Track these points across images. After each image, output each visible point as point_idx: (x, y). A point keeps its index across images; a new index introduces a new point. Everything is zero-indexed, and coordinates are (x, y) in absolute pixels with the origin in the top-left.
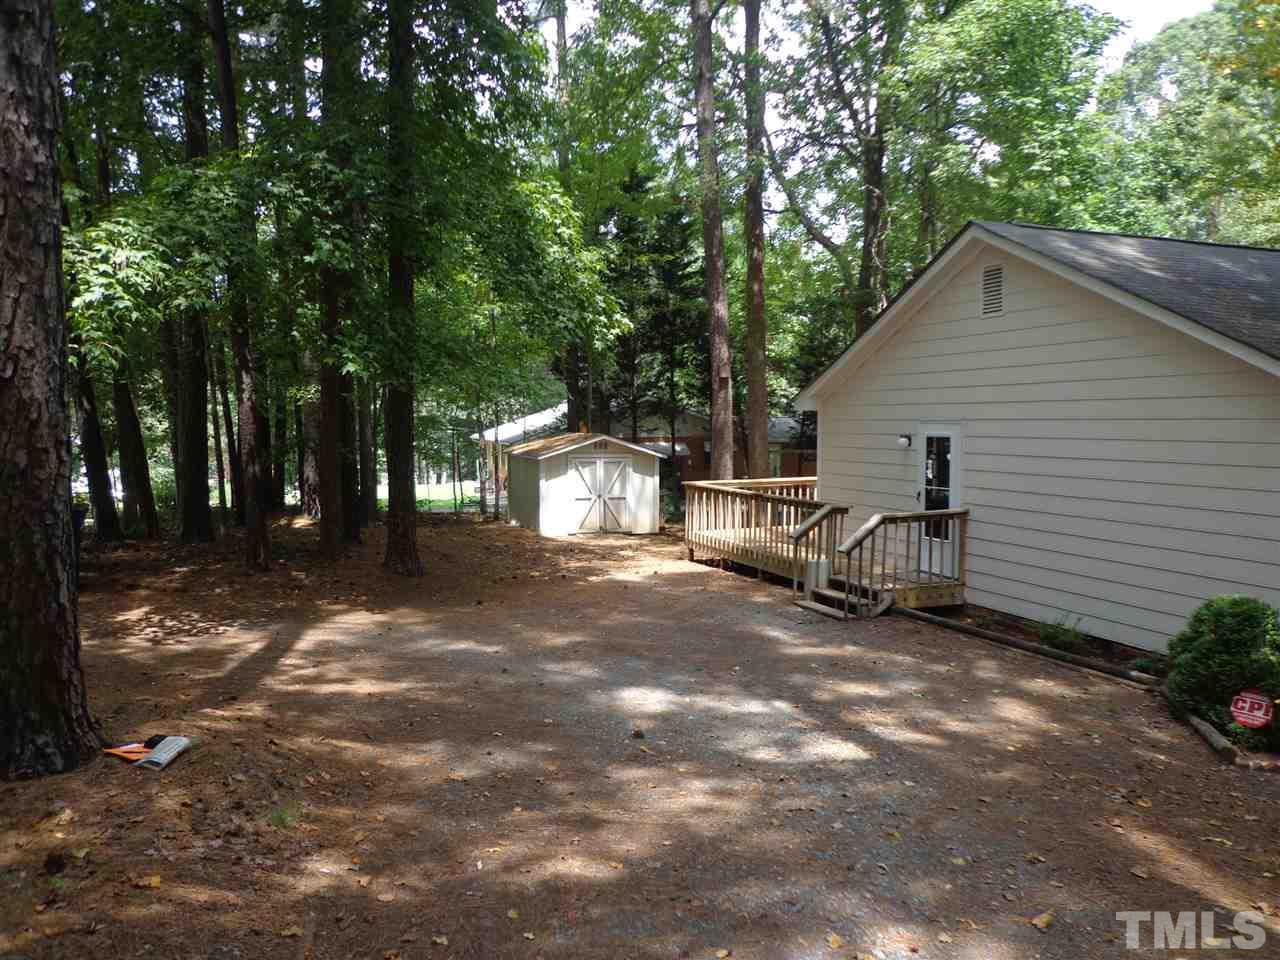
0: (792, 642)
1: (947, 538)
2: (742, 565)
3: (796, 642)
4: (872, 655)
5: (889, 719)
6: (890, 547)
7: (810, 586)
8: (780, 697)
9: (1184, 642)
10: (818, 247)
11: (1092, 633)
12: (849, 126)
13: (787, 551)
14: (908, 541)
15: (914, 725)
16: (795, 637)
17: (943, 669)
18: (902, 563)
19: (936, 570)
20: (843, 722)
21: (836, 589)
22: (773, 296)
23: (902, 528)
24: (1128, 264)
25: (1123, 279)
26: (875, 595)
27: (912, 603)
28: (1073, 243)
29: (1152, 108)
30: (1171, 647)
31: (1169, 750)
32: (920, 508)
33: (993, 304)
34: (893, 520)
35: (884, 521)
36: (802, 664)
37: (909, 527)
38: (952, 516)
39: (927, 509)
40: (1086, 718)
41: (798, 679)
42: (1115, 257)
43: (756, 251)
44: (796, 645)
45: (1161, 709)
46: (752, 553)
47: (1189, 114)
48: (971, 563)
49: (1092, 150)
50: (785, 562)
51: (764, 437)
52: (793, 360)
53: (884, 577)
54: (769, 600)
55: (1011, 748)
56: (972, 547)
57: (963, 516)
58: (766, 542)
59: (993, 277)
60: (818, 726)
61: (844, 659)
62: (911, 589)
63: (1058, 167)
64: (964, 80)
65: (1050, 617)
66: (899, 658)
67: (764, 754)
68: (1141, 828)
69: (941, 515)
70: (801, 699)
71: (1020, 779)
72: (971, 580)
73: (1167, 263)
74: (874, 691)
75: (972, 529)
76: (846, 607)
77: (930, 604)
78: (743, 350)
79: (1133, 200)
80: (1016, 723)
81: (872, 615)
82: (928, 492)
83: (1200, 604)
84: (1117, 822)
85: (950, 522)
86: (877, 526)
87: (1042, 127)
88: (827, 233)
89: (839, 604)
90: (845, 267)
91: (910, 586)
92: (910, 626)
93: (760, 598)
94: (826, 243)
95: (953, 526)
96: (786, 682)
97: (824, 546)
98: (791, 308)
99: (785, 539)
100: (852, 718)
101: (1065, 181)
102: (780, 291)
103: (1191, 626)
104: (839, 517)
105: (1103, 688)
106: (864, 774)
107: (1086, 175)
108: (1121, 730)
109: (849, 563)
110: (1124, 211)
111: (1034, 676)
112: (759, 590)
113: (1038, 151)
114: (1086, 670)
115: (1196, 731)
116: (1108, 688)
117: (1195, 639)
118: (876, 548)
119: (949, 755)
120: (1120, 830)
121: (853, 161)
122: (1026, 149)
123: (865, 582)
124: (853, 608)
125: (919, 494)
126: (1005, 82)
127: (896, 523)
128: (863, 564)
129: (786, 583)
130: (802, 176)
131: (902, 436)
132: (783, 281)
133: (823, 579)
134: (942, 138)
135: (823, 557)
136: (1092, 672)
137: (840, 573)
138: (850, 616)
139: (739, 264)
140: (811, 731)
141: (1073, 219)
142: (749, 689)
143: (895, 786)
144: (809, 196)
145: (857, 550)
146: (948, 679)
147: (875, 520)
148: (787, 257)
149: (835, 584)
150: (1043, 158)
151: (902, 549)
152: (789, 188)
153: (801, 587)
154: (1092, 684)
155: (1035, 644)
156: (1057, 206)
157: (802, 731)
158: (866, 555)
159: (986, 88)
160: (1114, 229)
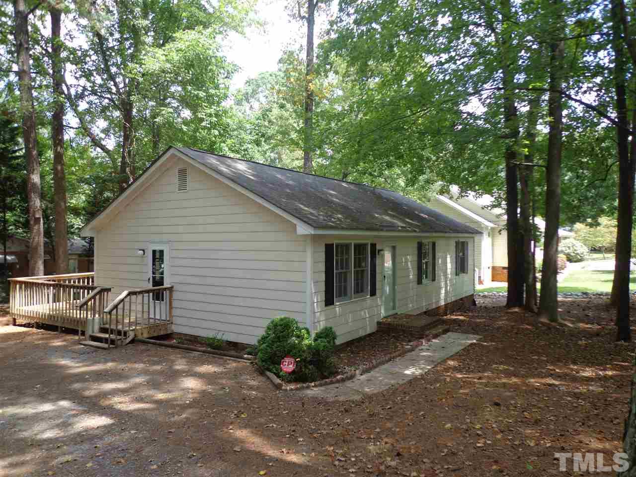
0: (74, 366)
1: (163, 300)
2: (48, 325)
3: (77, 365)
4: (123, 366)
5: (127, 399)
6: (133, 307)
7: (89, 332)
8: (64, 399)
9: (264, 339)
10: (98, 149)
11: (229, 340)
12: (114, 90)
13: (77, 314)
14: (143, 303)
15: (140, 400)
16: (78, 362)
17: (158, 367)
18: (139, 316)
19: (158, 317)
20: (101, 406)
21: (104, 333)
22: (73, 173)
23: (140, 297)
24: (241, 172)
25: (237, 179)
26: (125, 333)
27: (146, 335)
28: (219, 161)
29: (256, 105)
30: (259, 342)
31: (257, 389)
32: (150, 286)
33: (183, 186)
34: (135, 293)
35: (129, 294)
36: (81, 378)
37: (143, 296)
38: (165, 289)
39: (153, 286)
40: (224, 381)
41: (77, 386)
42: (236, 169)
43: (59, 148)
44: (78, 367)
45: (256, 371)
46: (54, 317)
47: (267, 111)
48: (175, 312)
49: (229, 120)
50: (74, 320)
51: (65, 252)
52: (84, 208)
53: (130, 324)
54: (64, 343)
55: (188, 402)
56: (175, 304)
57: (171, 289)
58: (63, 310)
59: (183, 173)
60: (85, 411)
61: (106, 371)
62: (144, 328)
63: (213, 126)
64: (170, 78)
65: (210, 334)
66: (137, 366)
67: (49, 434)
68: (240, 428)
69: (159, 289)
70: (77, 397)
71: (190, 416)
72: (176, 320)
73: (255, 173)
74: (121, 385)
75: (175, 295)
76: (109, 342)
77: (155, 335)
78: (52, 202)
79: (246, 144)
80: (192, 389)
81: (124, 344)
82: (154, 278)
83: (269, 321)
84: (231, 427)
85: (165, 292)
86: (126, 297)
87: (206, 107)
88: (103, 143)
89: (106, 340)
90: (114, 161)
91: (144, 326)
92: (143, 347)
93: (57, 343)
94: (103, 148)
95: (166, 294)
96: (69, 389)
97: (97, 309)
98: (82, 180)
99: (75, 308)
100: (107, 403)
101: (217, 133)
102: (77, 171)
103: (266, 332)
104: (106, 293)
105: (233, 365)
106: (109, 432)
107: (225, 132)
108: (238, 383)
109: (110, 318)
110: (243, 148)
111: (203, 364)
112: (58, 338)
113: (204, 117)
114: (225, 357)
115: (268, 378)
116: (234, 365)
117: (267, 337)
118: (125, 308)
119: (157, 412)
120: (231, 431)
121: (116, 107)
122: (200, 115)
123: (120, 327)
124: (113, 342)
125: (149, 279)
126: (191, 82)
127: (136, 294)
128: (119, 317)
129: (74, 332)
130: (88, 111)
131: (140, 250)
132: (79, 166)
133: (97, 327)
134: (162, 103)
135: (97, 316)
136: (227, 358)
137: (107, 324)
138: (111, 346)
139: (50, 154)
140: (82, 414)
141: (221, 150)
142: (43, 397)
143: (126, 435)
144: (92, 121)
145: (115, 310)
146: (161, 373)
147: (125, 293)
148: (81, 153)
149: (103, 330)
150: (207, 120)
151: (139, 308)
152: (80, 116)
153: (83, 333)
154: (228, 364)
155: (204, 349)
156: (215, 143)
157: (75, 416)
158: (120, 312)
159: (183, 84)
160: (238, 156)
